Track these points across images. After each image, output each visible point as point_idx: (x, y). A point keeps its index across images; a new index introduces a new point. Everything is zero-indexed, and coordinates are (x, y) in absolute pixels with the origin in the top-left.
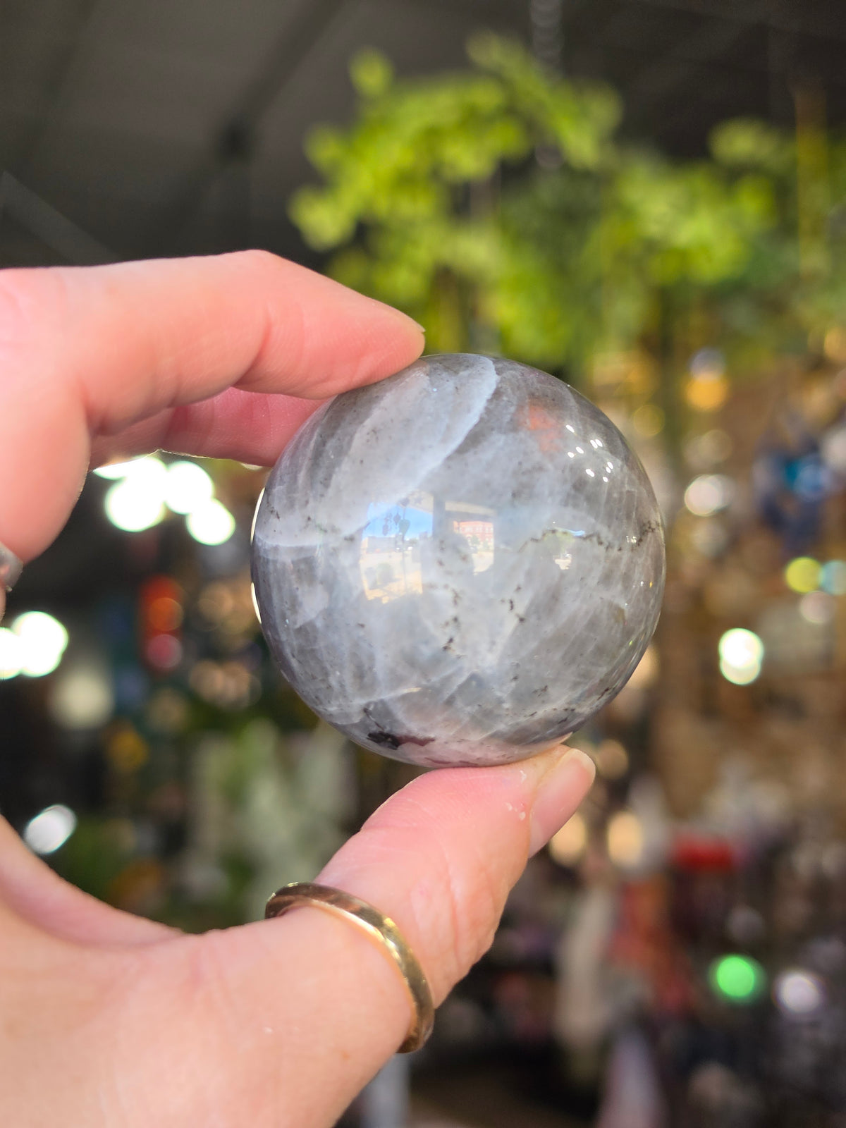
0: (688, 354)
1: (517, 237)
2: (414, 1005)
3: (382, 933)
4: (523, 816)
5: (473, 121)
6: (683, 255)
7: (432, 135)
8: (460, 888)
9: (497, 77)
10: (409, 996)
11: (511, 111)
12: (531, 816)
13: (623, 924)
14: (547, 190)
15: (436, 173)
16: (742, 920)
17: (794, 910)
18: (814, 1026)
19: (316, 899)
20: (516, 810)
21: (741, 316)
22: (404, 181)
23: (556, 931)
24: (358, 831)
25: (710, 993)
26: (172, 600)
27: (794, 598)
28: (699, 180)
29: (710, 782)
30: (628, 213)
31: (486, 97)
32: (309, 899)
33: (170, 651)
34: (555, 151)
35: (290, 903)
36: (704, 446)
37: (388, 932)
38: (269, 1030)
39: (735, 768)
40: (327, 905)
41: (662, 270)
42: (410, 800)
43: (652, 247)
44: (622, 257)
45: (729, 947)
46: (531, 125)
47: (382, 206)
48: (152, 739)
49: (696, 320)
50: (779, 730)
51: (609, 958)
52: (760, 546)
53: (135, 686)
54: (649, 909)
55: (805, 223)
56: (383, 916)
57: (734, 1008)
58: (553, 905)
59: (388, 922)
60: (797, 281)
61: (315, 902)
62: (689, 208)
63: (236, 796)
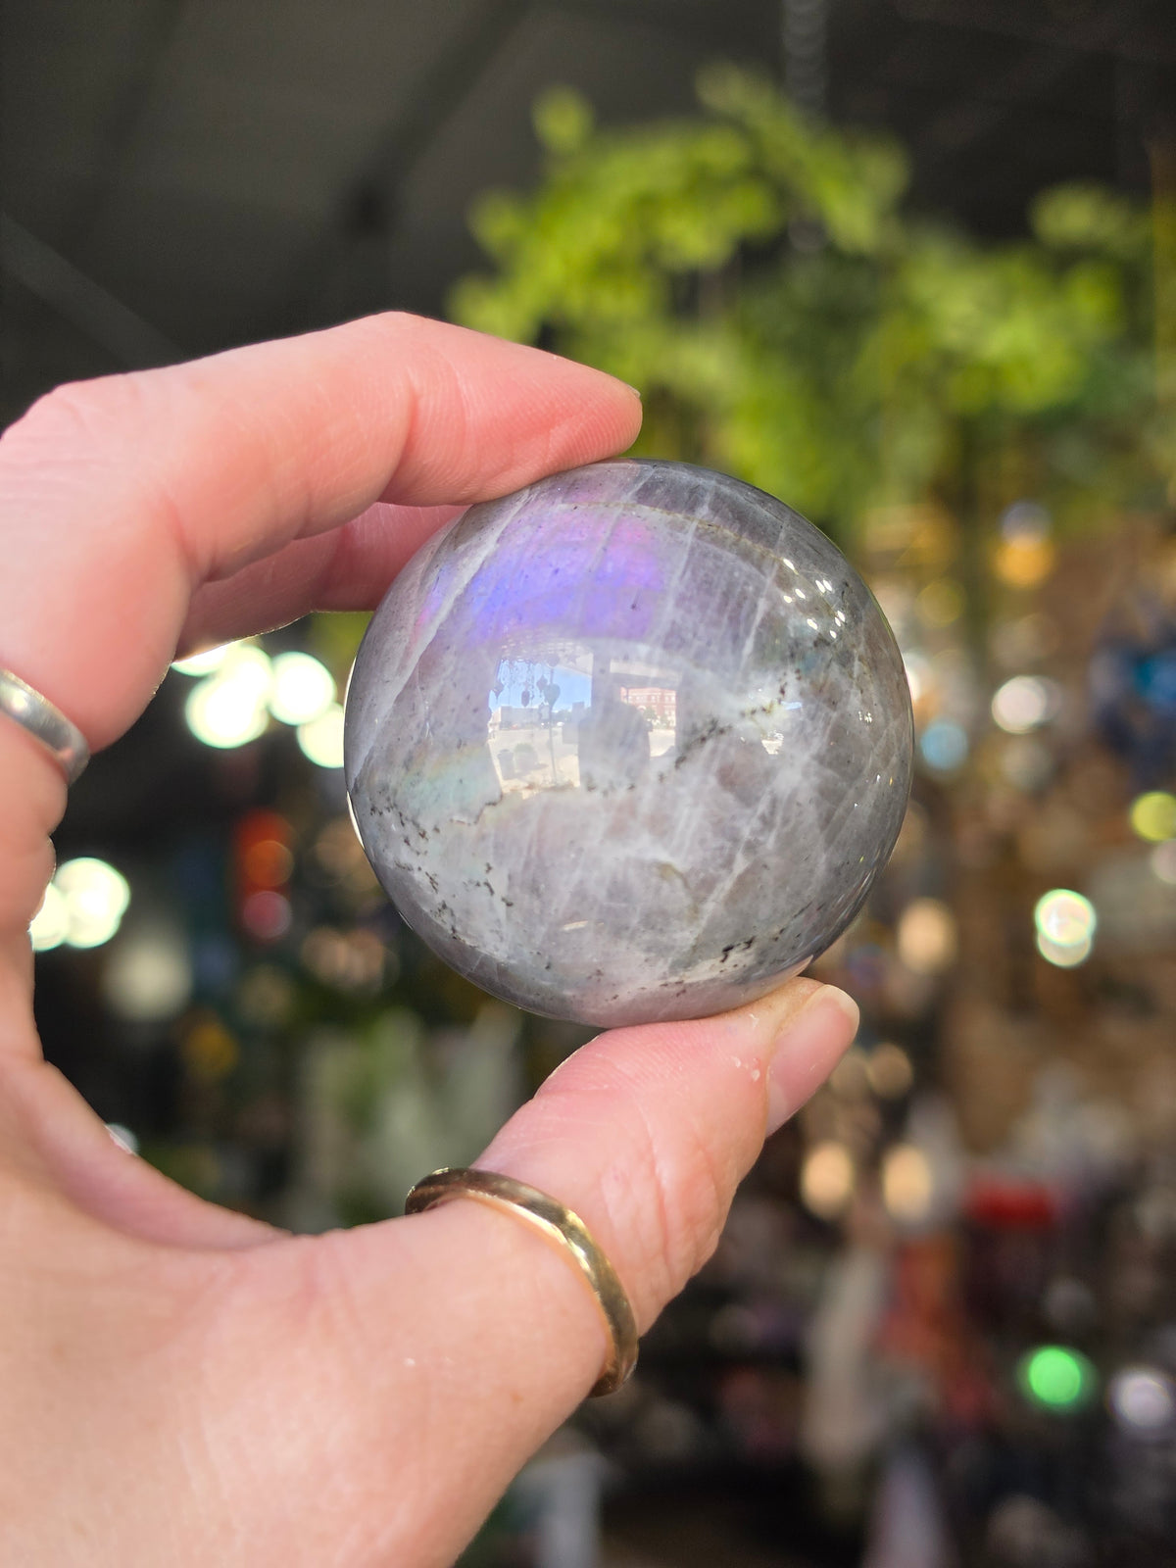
0: (999, 508)
1: (762, 346)
2: (609, 1328)
3: (563, 1232)
4: (756, 1075)
5: (703, 186)
6: (994, 373)
7: (646, 205)
8: (668, 1172)
9: (737, 125)
10: (604, 1317)
11: (757, 173)
12: (768, 1076)
13: (897, 1301)
14: (804, 281)
15: (650, 257)
16: (1064, 1297)
17: (1138, 1284)
18: (1164, 1445)
19: (472, 1189)
20: (747, 1067)
21: (1071, 455)
22: (606, 268)
23: (803, 1309)
24: (531, 1097)
25: (1019, 1398)
26: (277, 843)
27: (1143, 848)
28: (1016, 269)
29: (1021, 1104)
30: (917, 314)
31: (721, 152)
32: (463, 1188)
33: (273, 914)
34: (817, 228)
35: (437, 1195)
36: (1017, 636)
37: (570, 1231)
38: (411, 1362)
39: (1056, 1083)
40: (488, 1196)
41: (964, 394)
42: (600, 1055)
43: (950, 361)
44: (908, 374)
45: (1047, 1335)
46: (782, 191)
47: (576, 302)
48: (244, 1034)
49: (1011, 462)
50: (1118, 1031)
51: (876, 1349)
52: (1097, 774)
53: (220, 962)
54: (934, 1279)
55: (1163, 329)
56: (564, 1209)
57: (1051, 1418)
58: (799, 1273)
59: (572, 1217)
60: (1150, 408)
61: (471, 1192)
62: (1001, 308)
63: (362, 1115)
